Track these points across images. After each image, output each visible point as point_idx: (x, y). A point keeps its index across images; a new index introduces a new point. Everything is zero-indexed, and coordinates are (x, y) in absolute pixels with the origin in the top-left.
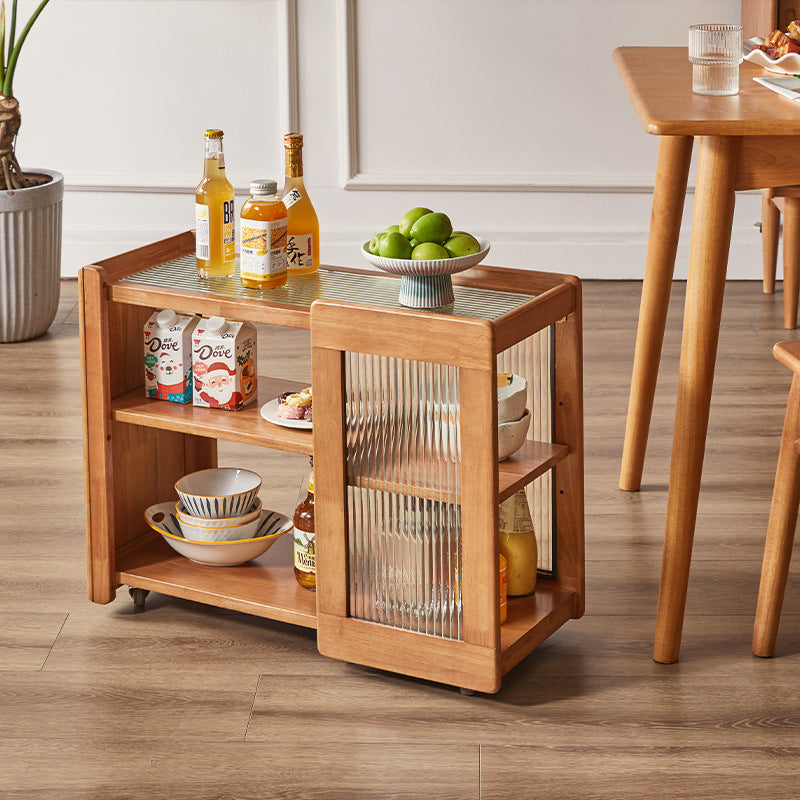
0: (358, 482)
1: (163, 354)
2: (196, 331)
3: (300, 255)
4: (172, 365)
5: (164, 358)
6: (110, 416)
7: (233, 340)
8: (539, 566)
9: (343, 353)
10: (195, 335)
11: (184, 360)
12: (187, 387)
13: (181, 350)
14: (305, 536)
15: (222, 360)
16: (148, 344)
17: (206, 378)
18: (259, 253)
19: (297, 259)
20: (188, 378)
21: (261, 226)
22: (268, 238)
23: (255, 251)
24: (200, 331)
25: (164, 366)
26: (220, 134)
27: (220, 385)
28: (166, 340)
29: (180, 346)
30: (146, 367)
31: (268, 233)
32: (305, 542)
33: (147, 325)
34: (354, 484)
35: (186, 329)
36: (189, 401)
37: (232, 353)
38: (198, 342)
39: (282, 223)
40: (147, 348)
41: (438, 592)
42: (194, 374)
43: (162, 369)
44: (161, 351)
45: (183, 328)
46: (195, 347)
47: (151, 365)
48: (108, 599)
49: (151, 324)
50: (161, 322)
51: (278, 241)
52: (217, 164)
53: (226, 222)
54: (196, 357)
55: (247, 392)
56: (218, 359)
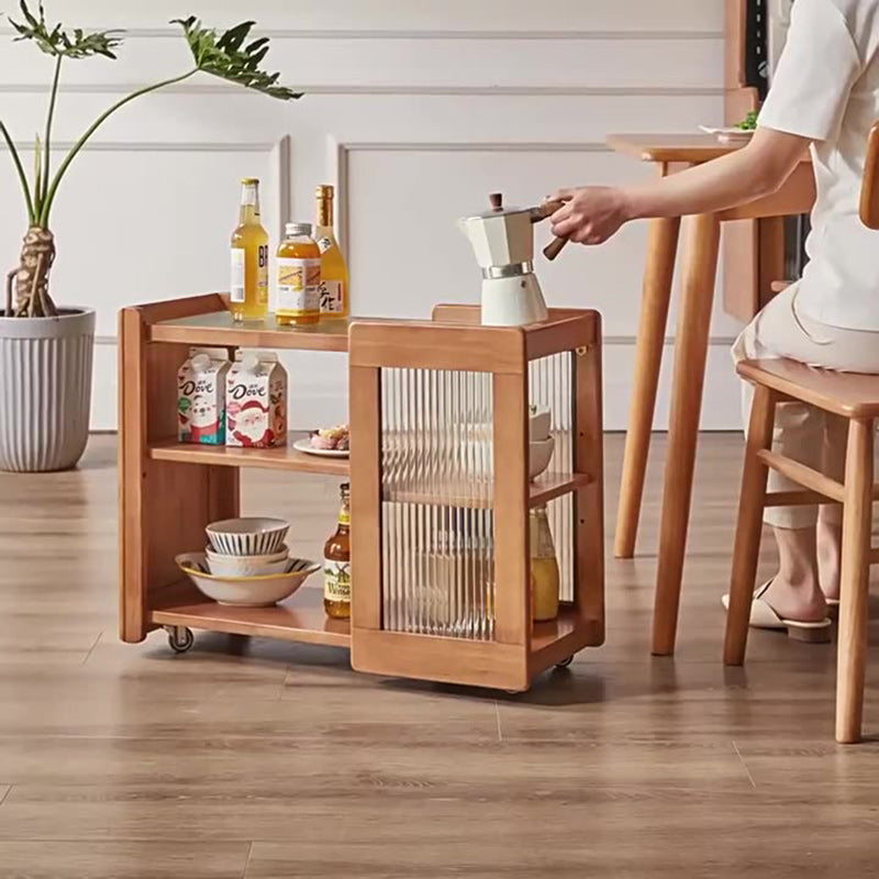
0: (393, 498)
1: (197, 397)
2: (230, 372)
3: (331, 300)
4: (205, 406)
5: (198, 400)
6: (146, 455)
7: (267, 378)
8: (560, 598)
9: (380, 369)
10: (229, 376)
11: (218, 400)
12: (220, 428)
13: (214, 393)
14: (337, 565)
15: (256, 398)
16: (182, 387)
17: (240, 417)
18: (294, 290)
19: (327, 303)
20: (221, 420)
21: (297, 263)
22: (303, 275)
23: (291, 287)
24: (235, 372)
25: (198, 408)
26: (256, 182)
27: (253, 423)
28: (200, 383)
29: (214, 387)
30: (180, 411)
31: (304, 270)
32: (336, 571)
33: (181, 370)
34: (388, 500)
35: (220, 372)
36: (222, 442)
37: (266, 391)
38: (231, 383)
39: (316, 262)
40: (181, 392)
41: (471, 610)
42: (228, 414)
43: (196, 411)
44: (195, 393)
45: (217, 371)
46: (229, 387)
47: (184, 409)
48: (140, 637)
49: (185, 369)
50: (196, 366)
51: (312, 278)
52: (253, 211)
53: (261, 266)
54: (229, 398)
55: (279, 432)
56: (252, 398)
